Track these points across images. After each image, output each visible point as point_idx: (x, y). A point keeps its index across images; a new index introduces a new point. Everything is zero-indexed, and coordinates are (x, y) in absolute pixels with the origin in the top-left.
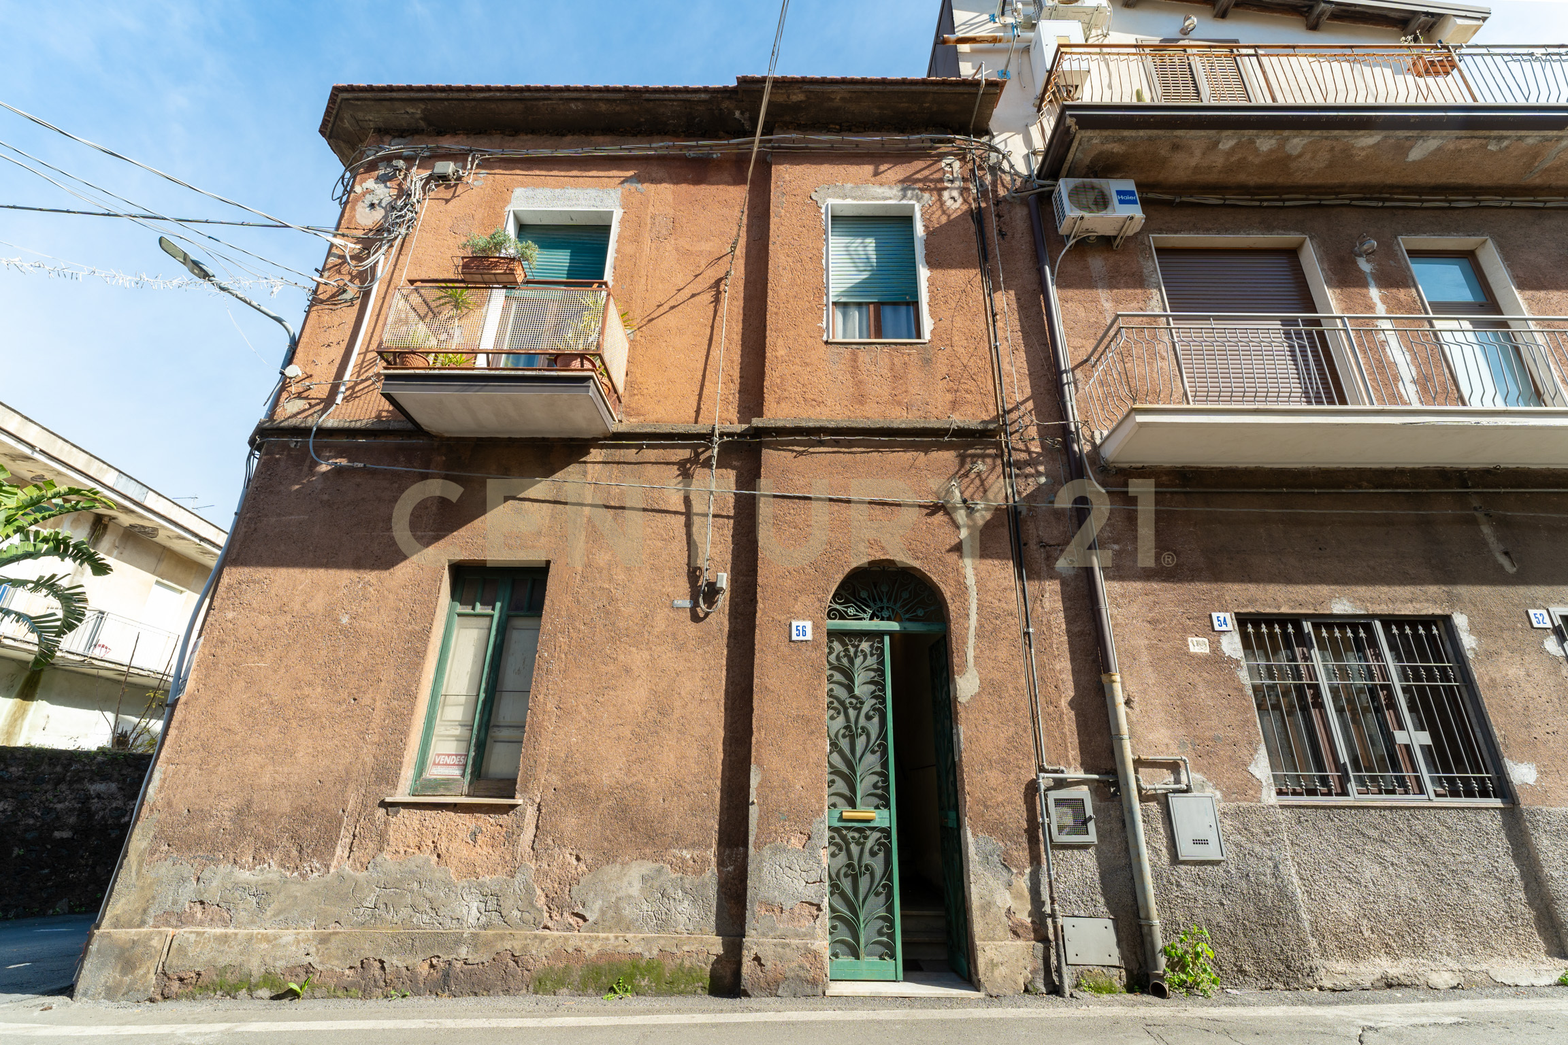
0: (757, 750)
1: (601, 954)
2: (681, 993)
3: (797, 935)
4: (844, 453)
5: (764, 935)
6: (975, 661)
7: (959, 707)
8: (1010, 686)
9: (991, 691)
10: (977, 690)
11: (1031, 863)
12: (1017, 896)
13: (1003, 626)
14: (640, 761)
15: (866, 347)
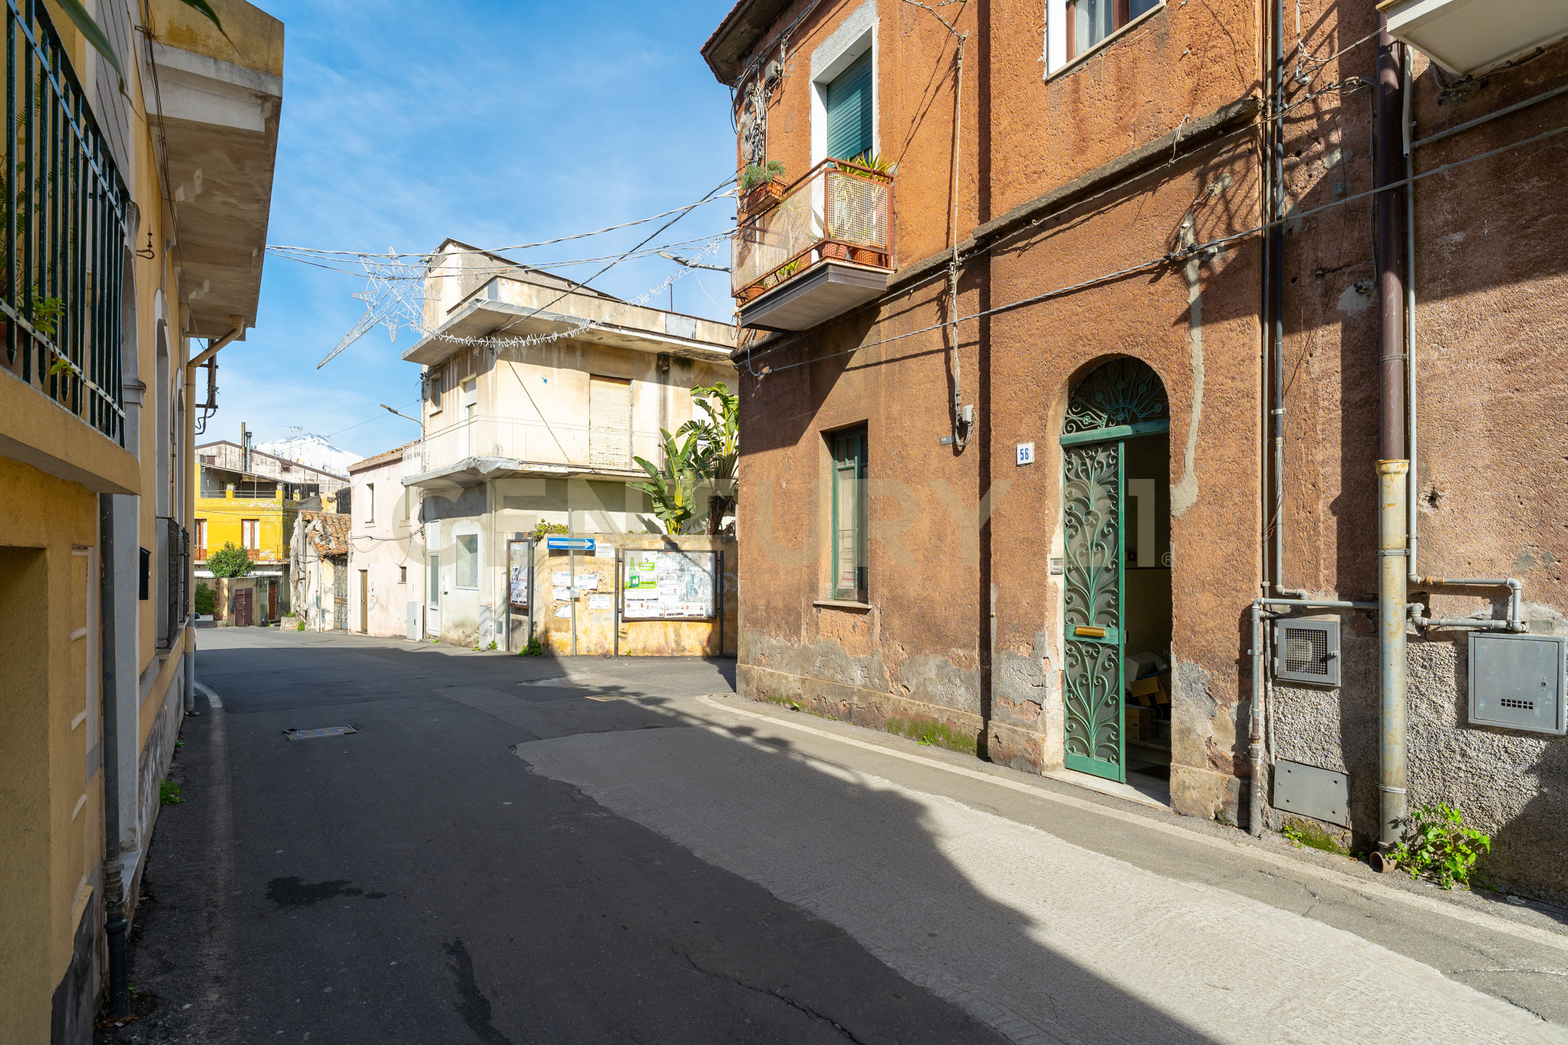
0: (995, 571)
1: (918, 715)
2: (960, 751)
3: (1024, 725)
4: (1064, 230)
5: (1003, 721)
6: (1195, 465)
7: (1172, 521)
8: (1236, 491)
9: (1211, 499)
10: (1195, 500)
11: (1240, 697)
12: (1221, 728)
13: (1234, 414)
14: (928, 578)
15: (1089, 61)
